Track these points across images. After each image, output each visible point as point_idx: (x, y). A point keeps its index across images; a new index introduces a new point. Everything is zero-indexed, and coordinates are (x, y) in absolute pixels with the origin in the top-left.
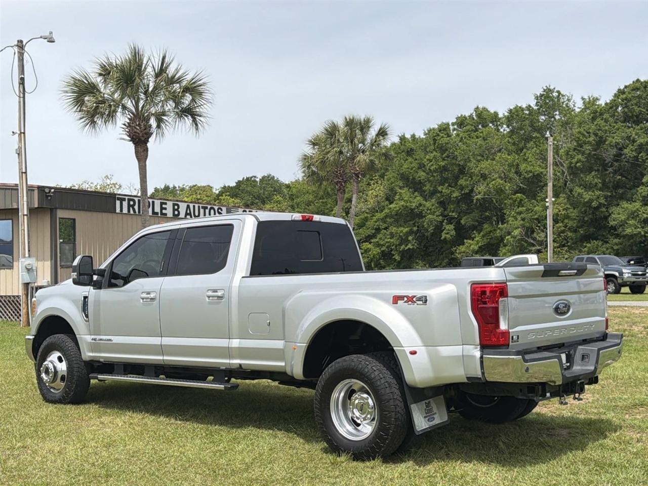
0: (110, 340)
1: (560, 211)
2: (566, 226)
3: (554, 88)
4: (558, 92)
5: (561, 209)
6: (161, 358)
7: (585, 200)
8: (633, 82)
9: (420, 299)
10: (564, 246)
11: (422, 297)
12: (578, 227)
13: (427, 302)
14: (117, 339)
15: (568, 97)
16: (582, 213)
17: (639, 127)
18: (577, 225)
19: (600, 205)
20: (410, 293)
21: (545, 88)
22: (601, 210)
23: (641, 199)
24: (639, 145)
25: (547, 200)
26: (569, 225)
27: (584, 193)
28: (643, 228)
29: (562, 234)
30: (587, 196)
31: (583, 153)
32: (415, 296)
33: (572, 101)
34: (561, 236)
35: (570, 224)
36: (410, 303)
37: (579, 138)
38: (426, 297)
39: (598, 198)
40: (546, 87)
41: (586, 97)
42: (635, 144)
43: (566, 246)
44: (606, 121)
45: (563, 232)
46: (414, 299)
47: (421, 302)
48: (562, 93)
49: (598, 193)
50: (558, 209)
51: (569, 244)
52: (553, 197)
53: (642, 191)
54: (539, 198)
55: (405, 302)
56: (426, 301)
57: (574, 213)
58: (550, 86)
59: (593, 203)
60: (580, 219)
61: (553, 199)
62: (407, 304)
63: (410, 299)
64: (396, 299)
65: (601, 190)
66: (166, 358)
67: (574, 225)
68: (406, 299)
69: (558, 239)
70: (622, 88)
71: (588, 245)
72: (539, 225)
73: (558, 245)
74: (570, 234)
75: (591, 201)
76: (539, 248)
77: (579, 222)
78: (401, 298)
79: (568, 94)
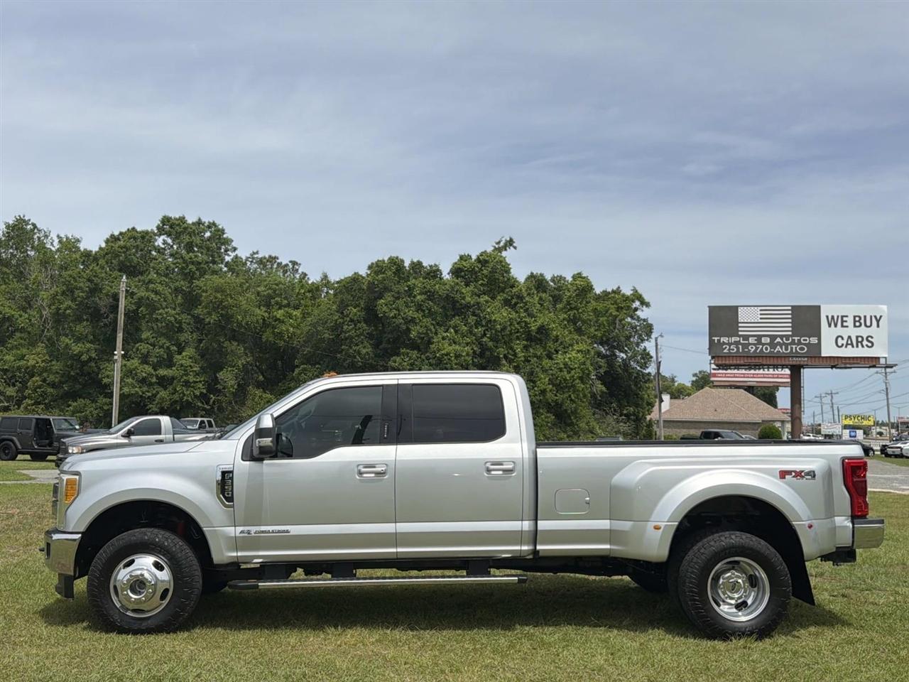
0: (288, 532)
1: (37, 363)
2: (44, 381)
3: (29, 220)
4: (34, 225)
5: (40, 360)
6: (393, 550)
7: (75, 353)
8: (128, 230)
9: (808, 474)
10: (39, 403)
11: (810, 472)
12: (61, 382)
13: (816, 477)
14: (296, 530)
15: (45, 232)
16: (67, 366)
17: (137, 279)
18: (60, 380)
19: (91, 359)
20: (798, 467)
21: (18, 218)
22: (90, 364)
23: (140, 356)
24: (139, 299)
25: (116, 353)
26: (49, 380)
27: (73, 345)
28: (140, 387)
29: (38, 390)
30: (76, 348)
31: (74, 300)
32: (803, 471)
33: (49, 238)
34: (37, 392)
35: (51, 378)
36: (799, 477)
37: (69, 282)
38: (814, 472)
39: (88, 351)
40: (19, 216)
41: (62, 236)
42: (134, 297)
43: (43, 404)
44: (102, 268)
45: (40, 387)
46: (803, 474)
47: (810, 477)
48: (38, 227)
49: (88, 345)
50: (36, 360)
51: (46, 401)
52: (123, 350)
53: (142, 347)
54: (9, 345)
55: (794, 477)
56: (814, 476)
57: (57, 366)
58: (24, 216)
59: (83, 357)
60: (64, 374)
61: (123, 352)
62: (795, 479)
63: (799, 474)
64: (783, 474)
65: (91, 342)
66: (400, 550)
67: (57, 380)
68: (793, 474)
69: (33, 395)
70: (116, 233)
71: (75, 404)
72: (5, 377)
73: (33, 402)
74: (50, 390)
75: (81, 354)
76: (6, 404)
77: (62, 377)
78: (789, 472)
79: (46, 230)
